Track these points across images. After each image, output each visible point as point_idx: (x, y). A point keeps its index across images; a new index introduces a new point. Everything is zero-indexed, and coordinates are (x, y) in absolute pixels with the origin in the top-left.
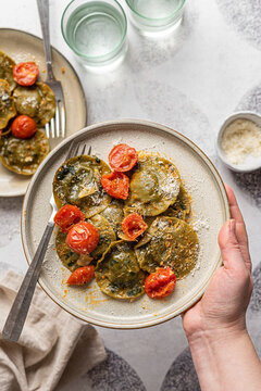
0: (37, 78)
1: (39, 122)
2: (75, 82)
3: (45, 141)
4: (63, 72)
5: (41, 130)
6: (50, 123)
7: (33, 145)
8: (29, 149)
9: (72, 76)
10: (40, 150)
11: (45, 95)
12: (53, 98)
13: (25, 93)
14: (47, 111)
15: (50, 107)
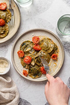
0: (6, 8)
1: (6, 21)
2: (18, 9)
3: (7, 27)
4: (14, 6)
5: (6, 24)
6: (9, 22)
7: (4, 28)
8: (2, 29)
9: (17, 8)
10: (6, 30)
11: (8, 13)
12: (11, 14)
13: (2, 12)
14: (8, 18)
15: (9, 17)
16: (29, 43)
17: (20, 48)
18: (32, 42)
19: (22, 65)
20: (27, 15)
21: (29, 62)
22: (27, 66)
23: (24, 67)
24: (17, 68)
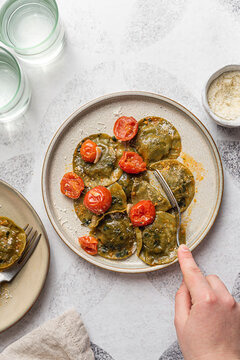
16: (106, 141)
17: (75, 158)
18: (115, 140)
19: (79, 217)
20: (98, 52)
21: (102, 208)
22: (94, 220)
23: (86, 223)
24: (60, 227)
